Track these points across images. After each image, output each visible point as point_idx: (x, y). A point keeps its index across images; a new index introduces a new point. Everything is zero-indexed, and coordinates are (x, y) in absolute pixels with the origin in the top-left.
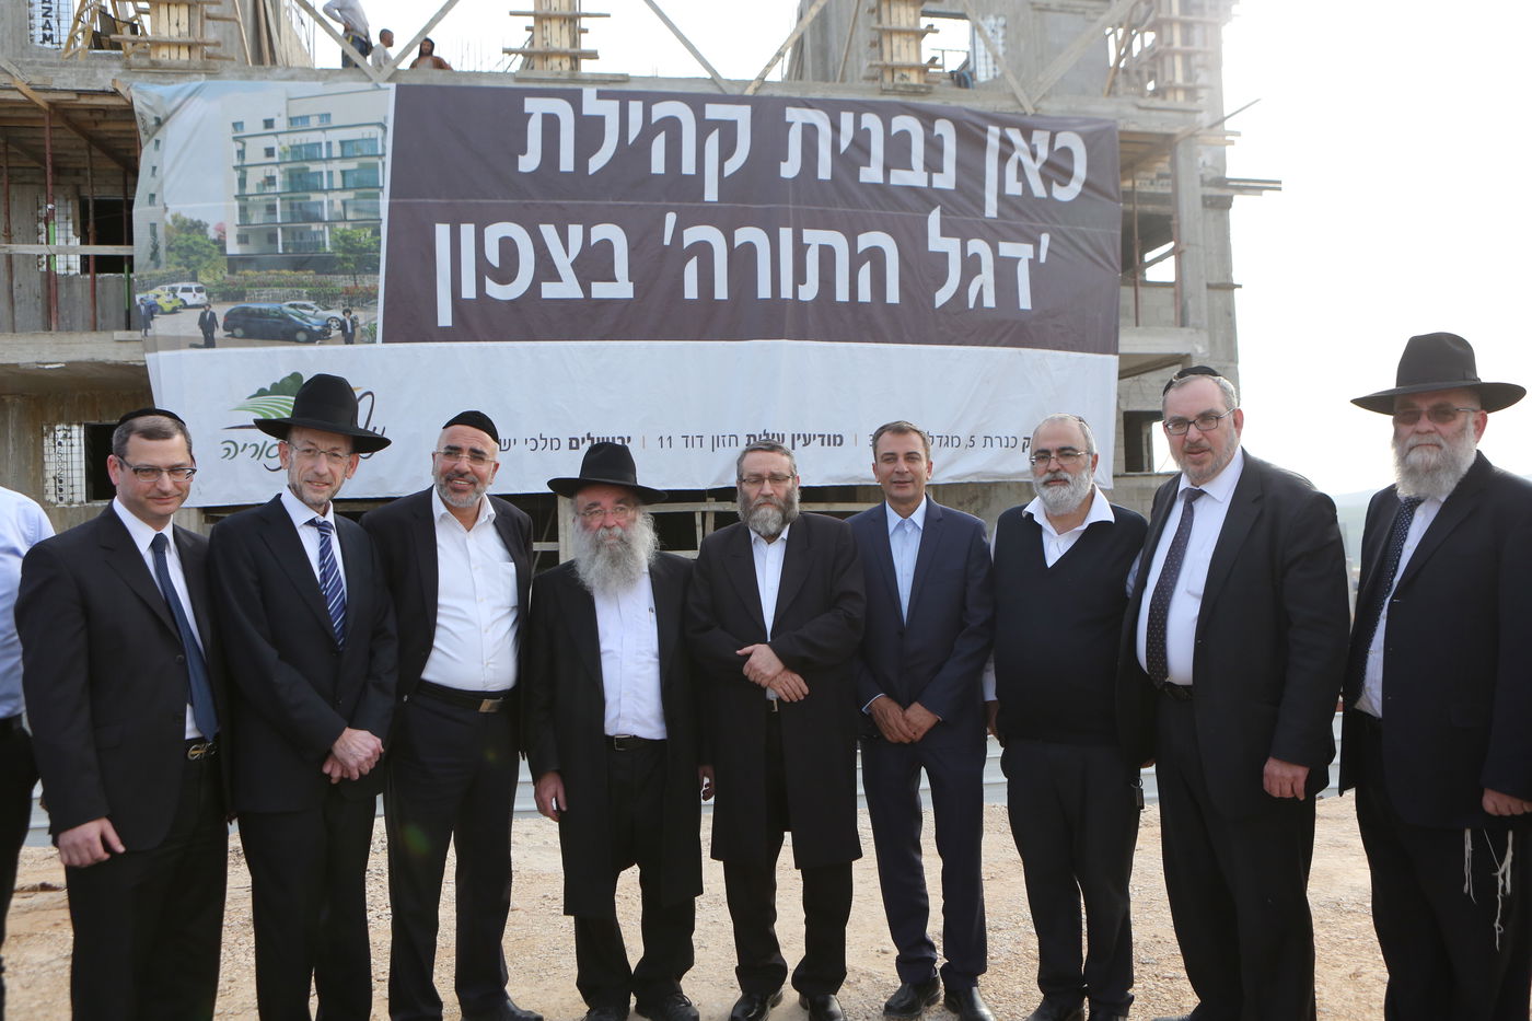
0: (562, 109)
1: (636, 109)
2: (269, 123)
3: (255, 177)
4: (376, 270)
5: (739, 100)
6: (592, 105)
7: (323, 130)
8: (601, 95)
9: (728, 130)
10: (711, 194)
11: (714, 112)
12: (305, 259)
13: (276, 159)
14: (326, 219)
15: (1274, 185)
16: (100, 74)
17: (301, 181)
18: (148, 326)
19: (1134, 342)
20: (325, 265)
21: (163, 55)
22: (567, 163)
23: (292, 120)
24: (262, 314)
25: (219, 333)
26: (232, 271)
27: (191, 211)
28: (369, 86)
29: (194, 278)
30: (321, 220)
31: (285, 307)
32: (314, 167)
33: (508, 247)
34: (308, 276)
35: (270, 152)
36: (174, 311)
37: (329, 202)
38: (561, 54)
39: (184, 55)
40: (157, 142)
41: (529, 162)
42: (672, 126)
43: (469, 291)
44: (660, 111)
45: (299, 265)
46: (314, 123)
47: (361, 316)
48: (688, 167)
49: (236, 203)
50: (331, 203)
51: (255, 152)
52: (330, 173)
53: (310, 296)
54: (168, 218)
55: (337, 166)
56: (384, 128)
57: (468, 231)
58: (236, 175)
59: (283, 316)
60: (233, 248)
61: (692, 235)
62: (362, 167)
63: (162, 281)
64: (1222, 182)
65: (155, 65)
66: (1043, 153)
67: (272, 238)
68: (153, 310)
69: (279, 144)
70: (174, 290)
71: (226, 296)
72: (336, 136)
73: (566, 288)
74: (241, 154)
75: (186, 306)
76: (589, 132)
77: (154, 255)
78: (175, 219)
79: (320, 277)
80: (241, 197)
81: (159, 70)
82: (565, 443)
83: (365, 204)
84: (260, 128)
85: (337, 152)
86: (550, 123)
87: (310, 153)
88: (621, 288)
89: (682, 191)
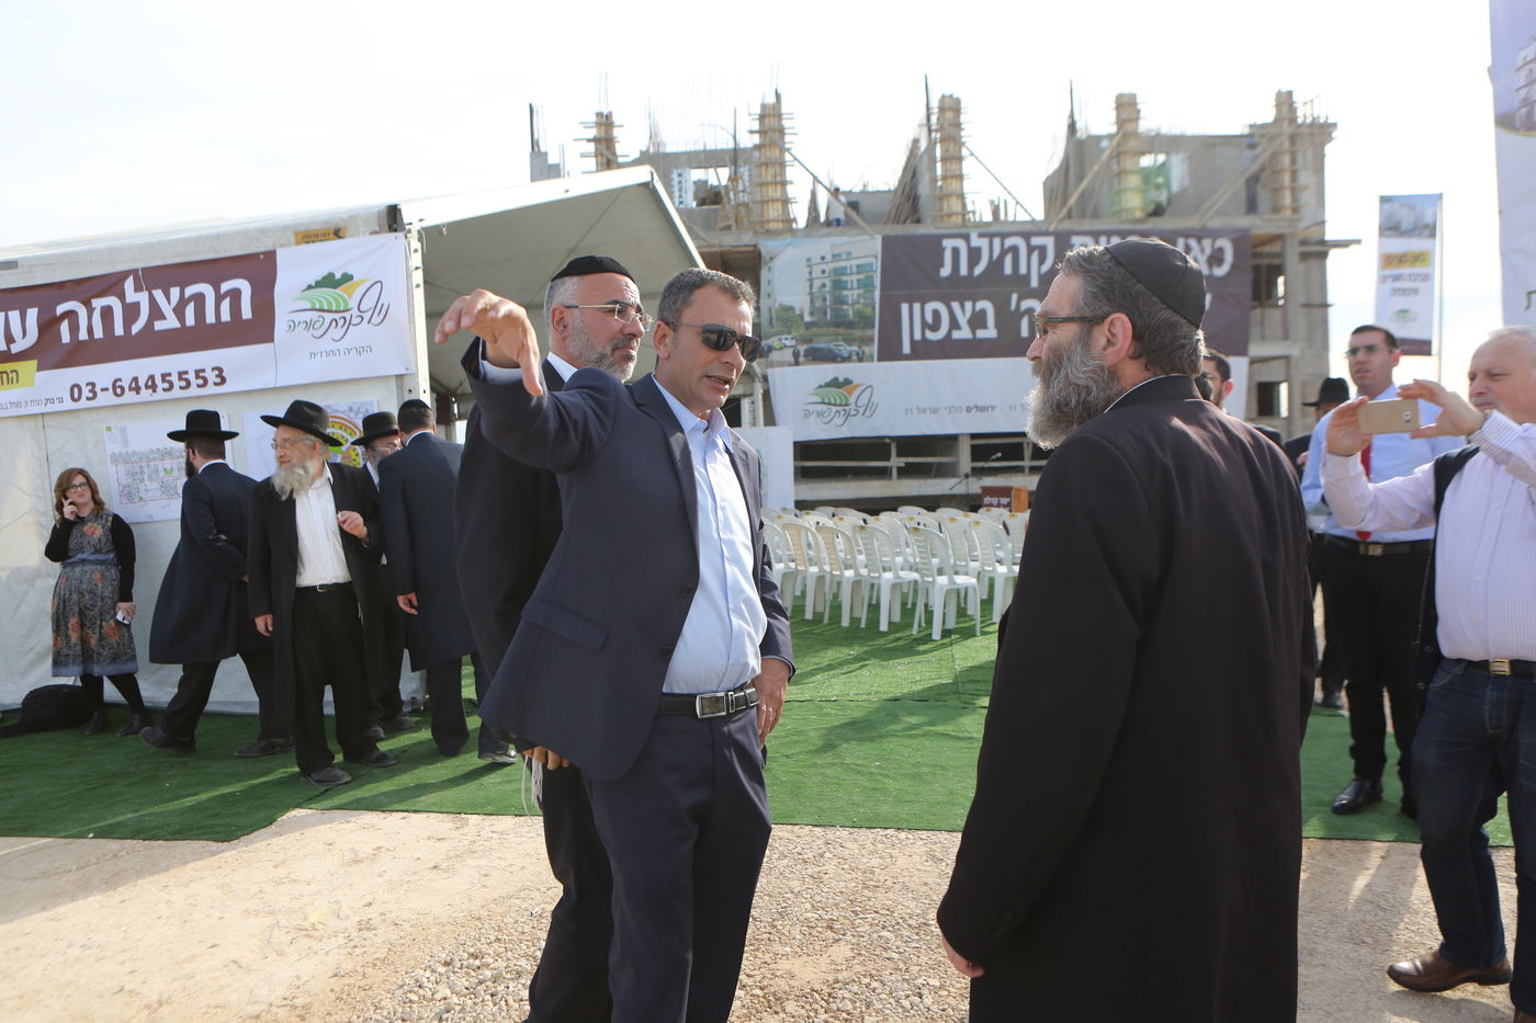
0: (961, 244)
1: (997, 241)
2: (823, 258)
3: (817, 284)
4: (873, 327)
5: (1047, 234)
6: (975, 241)
7: (848, 260)
8: (981, 235)
9: (1042, 250)
10: (1034, 283)
11: (1036, 241)
12: (841, 323)
13: (826, 275)
14: (850, 301)
15: (1358, 242)
16: (743, 237)
17: (838, 285)
18: (767, 356)
19: (1256, 350)
20: (850, 325)
21: (772, 226)
22: (964, 271)
23: (834, 256)
24: (821, 349)
25: (801, 359)
26: (807, 328)
27: (787, 300)
28: (869, 237)
29: (789, 333)
30: (846, 303)
31: (832, 346)
32: (844, 278)
33: (936, 314)
34: (841, 331)
35: (823, 272)
36: (781, 349)
37: (851, 295)
38: (957, 214)
39: (781, 225)
40: (770, 269)
41: (946, 271)
42: (1014, 250)
43: (918, 337)
44: (1009, 242)
45: (838, 325)
46: (844, 256)
47: (867, 349)
48: (1023, 270)
49: (808, 298)
50: (852, 295)
51: (817, 272)
52: (852, 281)
53: (844, 340)
54: (777, 305)
55: (855, 278)
56: (876, 257)
57: (917, 306)
58: (808, 284)
59: (831, 351)
60: (807, 318)
61: (1026, 304)
62: (867, 277)
63: (775, 335)
64: (1323, 242)
65: (768, 231)
66: (1208, 251)
67: (825, 313)
68: (771, 349)
69: (828, 268)
70: (780, 339)
71: (805, 341)
72: (854, 263)
73: (964, 333)
74: (810, 273)
75: (786, 346)
76: (974, 255)
77: (771, 322)
78: (780, 305)
79: (849, 331)
80: (811, 294)
81: (770, 233)
82: (964, 409)
83: (868, 295)
84: (819, 260)
85: (854, 270)
86: (956, 251)
87: (840, 272)
88: (990, 332)
89: (1020, 282)
